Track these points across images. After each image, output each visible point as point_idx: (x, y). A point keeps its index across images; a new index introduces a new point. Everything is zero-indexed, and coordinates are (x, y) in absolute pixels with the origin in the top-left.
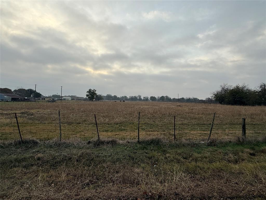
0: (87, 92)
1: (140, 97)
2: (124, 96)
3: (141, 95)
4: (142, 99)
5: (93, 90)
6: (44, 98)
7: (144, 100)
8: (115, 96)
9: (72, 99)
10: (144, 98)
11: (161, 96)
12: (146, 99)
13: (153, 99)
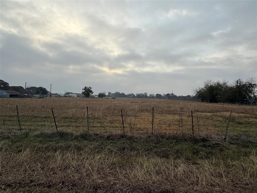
0: (83, 89)
1: (146, 94)
2: (131, 94)
3: (147, 93)
4: (149, 96)
5: (88, 87)
6: (51, 95)
7: (150, 97)
8: (123, 94)
9: (78, 96)
10: (150, 95)
11: (166, 94)
12: (152, 97)
13: (159, 96)
